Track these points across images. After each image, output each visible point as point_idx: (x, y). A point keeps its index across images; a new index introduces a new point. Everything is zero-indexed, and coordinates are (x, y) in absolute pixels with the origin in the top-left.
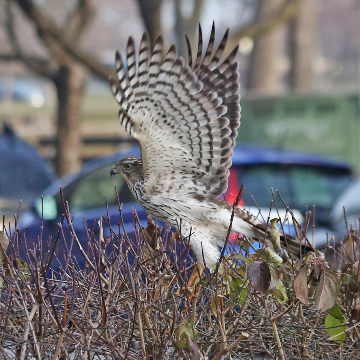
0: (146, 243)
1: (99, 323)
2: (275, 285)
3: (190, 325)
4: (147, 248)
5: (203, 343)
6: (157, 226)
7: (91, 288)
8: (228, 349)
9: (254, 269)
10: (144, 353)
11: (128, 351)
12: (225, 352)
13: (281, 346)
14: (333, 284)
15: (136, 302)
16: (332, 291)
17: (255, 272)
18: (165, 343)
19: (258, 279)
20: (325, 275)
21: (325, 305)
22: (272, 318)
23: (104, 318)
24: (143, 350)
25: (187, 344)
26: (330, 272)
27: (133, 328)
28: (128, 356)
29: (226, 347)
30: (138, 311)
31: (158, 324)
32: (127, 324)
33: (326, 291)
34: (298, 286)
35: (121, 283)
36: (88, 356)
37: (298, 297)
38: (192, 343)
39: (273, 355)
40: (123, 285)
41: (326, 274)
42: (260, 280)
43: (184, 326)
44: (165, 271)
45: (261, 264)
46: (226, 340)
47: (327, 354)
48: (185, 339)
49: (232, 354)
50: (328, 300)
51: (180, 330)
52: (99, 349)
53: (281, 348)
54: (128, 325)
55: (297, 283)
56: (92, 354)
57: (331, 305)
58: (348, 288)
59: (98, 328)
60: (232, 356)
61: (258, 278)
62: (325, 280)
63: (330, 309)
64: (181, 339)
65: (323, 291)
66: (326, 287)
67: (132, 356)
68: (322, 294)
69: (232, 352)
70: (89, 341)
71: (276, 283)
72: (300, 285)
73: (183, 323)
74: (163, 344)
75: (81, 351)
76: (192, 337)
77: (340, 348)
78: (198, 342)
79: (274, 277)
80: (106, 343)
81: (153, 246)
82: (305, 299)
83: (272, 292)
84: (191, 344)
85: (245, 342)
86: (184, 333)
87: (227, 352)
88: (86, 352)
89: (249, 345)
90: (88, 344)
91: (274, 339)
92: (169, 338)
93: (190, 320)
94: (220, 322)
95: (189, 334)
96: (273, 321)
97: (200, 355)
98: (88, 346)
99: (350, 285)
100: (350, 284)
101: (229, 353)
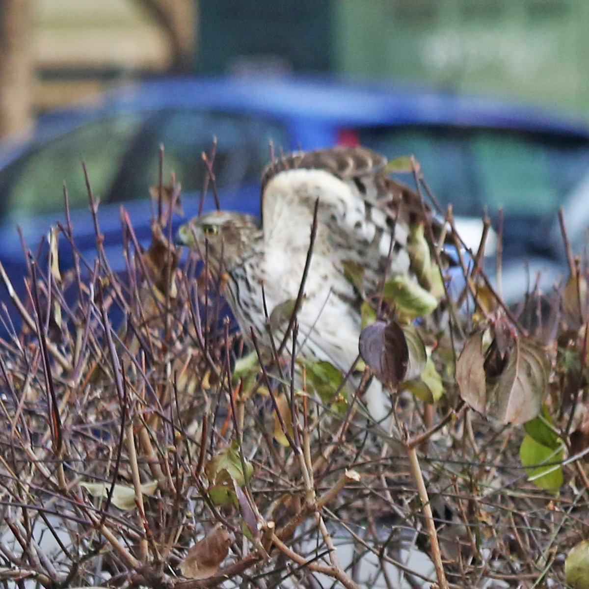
0: (148, 283)
1: (47, 449)
2: (417, 372)
3: (238, 454)
4: (151, 292)
5: (266, 493)
6: (172, 248)
7: (30, 377)
8: (316, 505)
9: (373, 337)
10: (141, 513)
11: (106, 510)
12: (310, 512)
13: (427, 499)
14: (535, 370)
15: (125, 407)
16: (534, 385)
17: (375, 342)
18: (185, 493)
19: (383, 357)
20: (519, 351)
21: (518, 413)
22: (410, 440)
23: (58, 439)
24: (138, 506)
25: (229, 494)
26: (530, 345)
27: (119, 461)
28: (107, 518)
29: (312, 500)
30: (129, 425)
31: (171, 451)
32: (105, 452)
33: (521, 385)
34: (465, 373)
35: (94, 364)
36: (23, 519)
37: (466, 396)
38: (241, 491)
39: (411, 519)
40: (99, 369)
41: (522, 350)
42: (386, 359)
43: (225, 457)
44: (188, 340)
45: (387, 328)
46: (312, 486)
47: (524, 514)
48: (225, 483)
49: (325, 516)
50: (524, 403)
51: (215, 464)
52: (47, 504)
53: (427, 503)
54: (108, 454)
55: (462, 367)
56: (31, 514)
57: (532, 412)
58: (566, 380)
59: (45, 461)
60: (325, 520)
61: (381, 355)
62: (520, 362)
63: (530, 422)
64: (217, 484)
65: (515, 384)
66: (520, 375)
67: (115, 519)
68: (512, 391)
69: (325, 512)
70: (27, 488)
71: (421, 366)
72: (469, 372)
73: (223, 450)
74: (181, 495)
75: (9, 507)
76: (242, 479)
77: (551, 505)
78: (255, 490)
79: (416, 356)
80: (63, 492)
81: (163, 288)
82: (479, 401)
83: (409, 385)
84: (239, 493)
85: (355, 490)
86: (224, 470)
87: (314, 510)
88: (20, 509)
89: (363, 496)
90: (23, 493)
91: (412, 484)
92: (192, 481)
93: (236, 443)
94: (300, 449)
95: (235, 474)
96: (412, 446)
97: (256, 518)
98: (24, 498)
99: (570, 375)
100: (570, 371)
101: (318, 514)
